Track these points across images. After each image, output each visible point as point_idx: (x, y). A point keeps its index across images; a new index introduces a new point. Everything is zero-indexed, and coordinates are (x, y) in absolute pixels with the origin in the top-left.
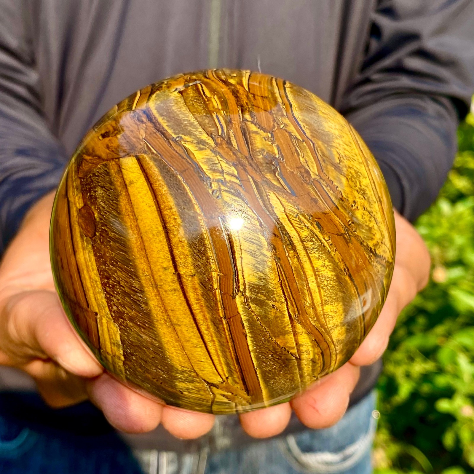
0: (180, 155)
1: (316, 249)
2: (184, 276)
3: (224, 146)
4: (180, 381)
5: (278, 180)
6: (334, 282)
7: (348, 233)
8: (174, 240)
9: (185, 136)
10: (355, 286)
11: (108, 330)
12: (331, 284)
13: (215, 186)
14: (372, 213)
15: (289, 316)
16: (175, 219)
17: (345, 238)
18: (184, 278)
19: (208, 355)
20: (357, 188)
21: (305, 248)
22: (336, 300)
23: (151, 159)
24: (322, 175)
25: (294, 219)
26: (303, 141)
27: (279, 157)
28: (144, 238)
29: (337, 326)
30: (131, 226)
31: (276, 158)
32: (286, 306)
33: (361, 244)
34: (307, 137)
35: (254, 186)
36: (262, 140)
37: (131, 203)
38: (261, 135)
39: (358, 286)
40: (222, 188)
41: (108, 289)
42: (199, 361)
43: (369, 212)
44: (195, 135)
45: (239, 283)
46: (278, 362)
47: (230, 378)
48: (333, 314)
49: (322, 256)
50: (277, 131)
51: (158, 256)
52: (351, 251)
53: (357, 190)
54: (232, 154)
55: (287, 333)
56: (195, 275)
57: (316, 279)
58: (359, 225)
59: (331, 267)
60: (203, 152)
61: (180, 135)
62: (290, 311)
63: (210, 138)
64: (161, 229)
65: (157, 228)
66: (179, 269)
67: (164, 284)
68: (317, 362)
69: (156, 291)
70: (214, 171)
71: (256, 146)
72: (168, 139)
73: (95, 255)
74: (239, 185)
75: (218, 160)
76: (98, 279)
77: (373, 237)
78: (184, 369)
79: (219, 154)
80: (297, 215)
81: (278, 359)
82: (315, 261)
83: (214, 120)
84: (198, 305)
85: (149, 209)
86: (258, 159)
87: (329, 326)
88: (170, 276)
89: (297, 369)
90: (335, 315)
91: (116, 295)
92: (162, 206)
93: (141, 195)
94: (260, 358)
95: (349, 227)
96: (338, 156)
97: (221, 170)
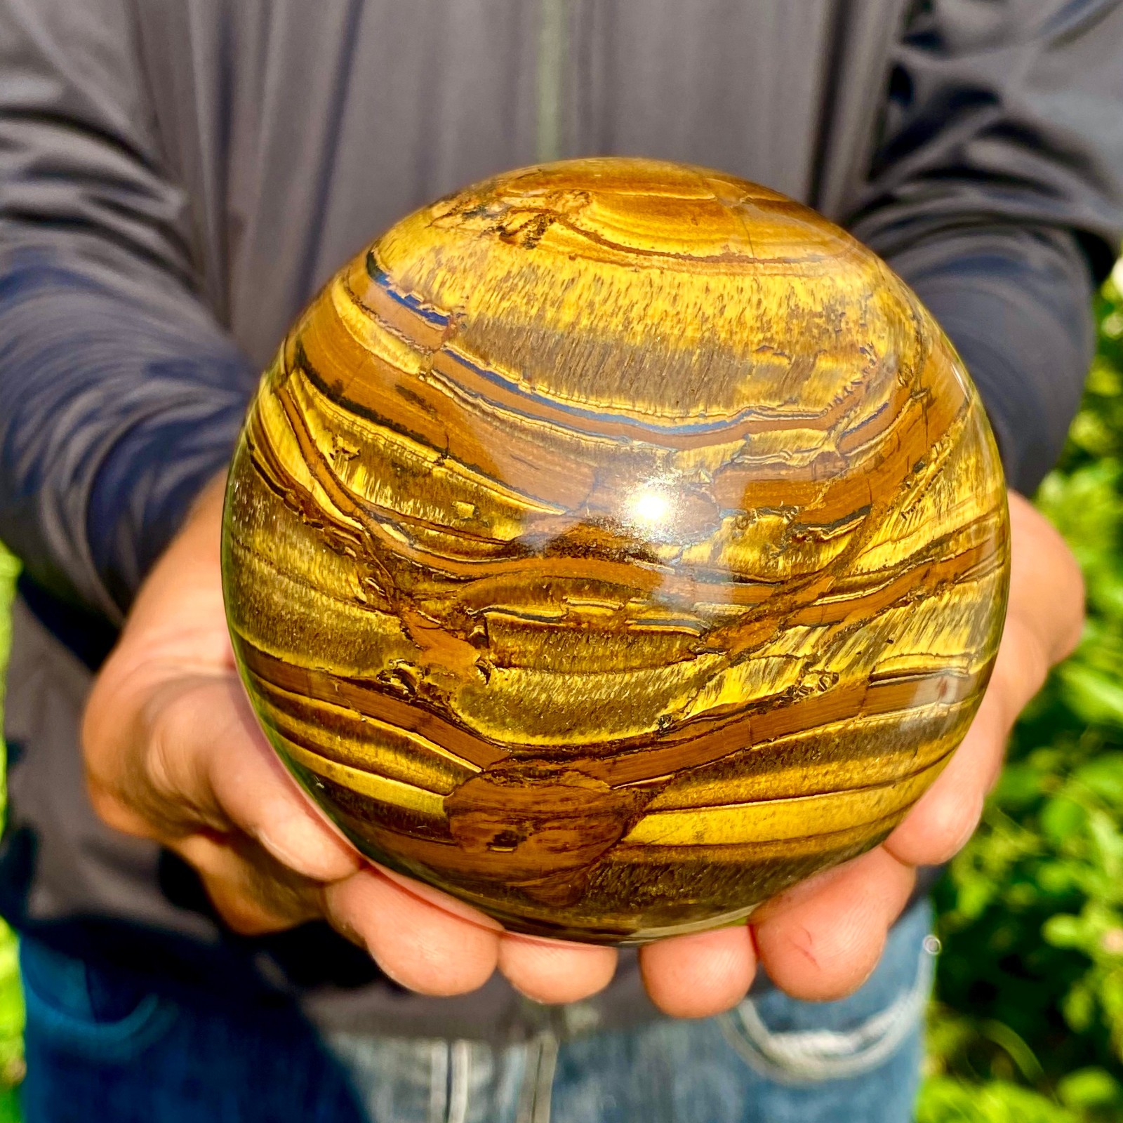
3: (733, 634)
5: (837, 538)
9: (666, 707)
13: (810, 681)
27: (788, 517)
31: (789, 526)
35: (838, 598)
40: (819, 667)
44: (677, 687)
61: (659, 715)
63: (701, 657)
70: (780, 672)
71: (754, 564)
72: (650, 744)
75: (759, 658)
83: (651, 632)
97: (784, 659)
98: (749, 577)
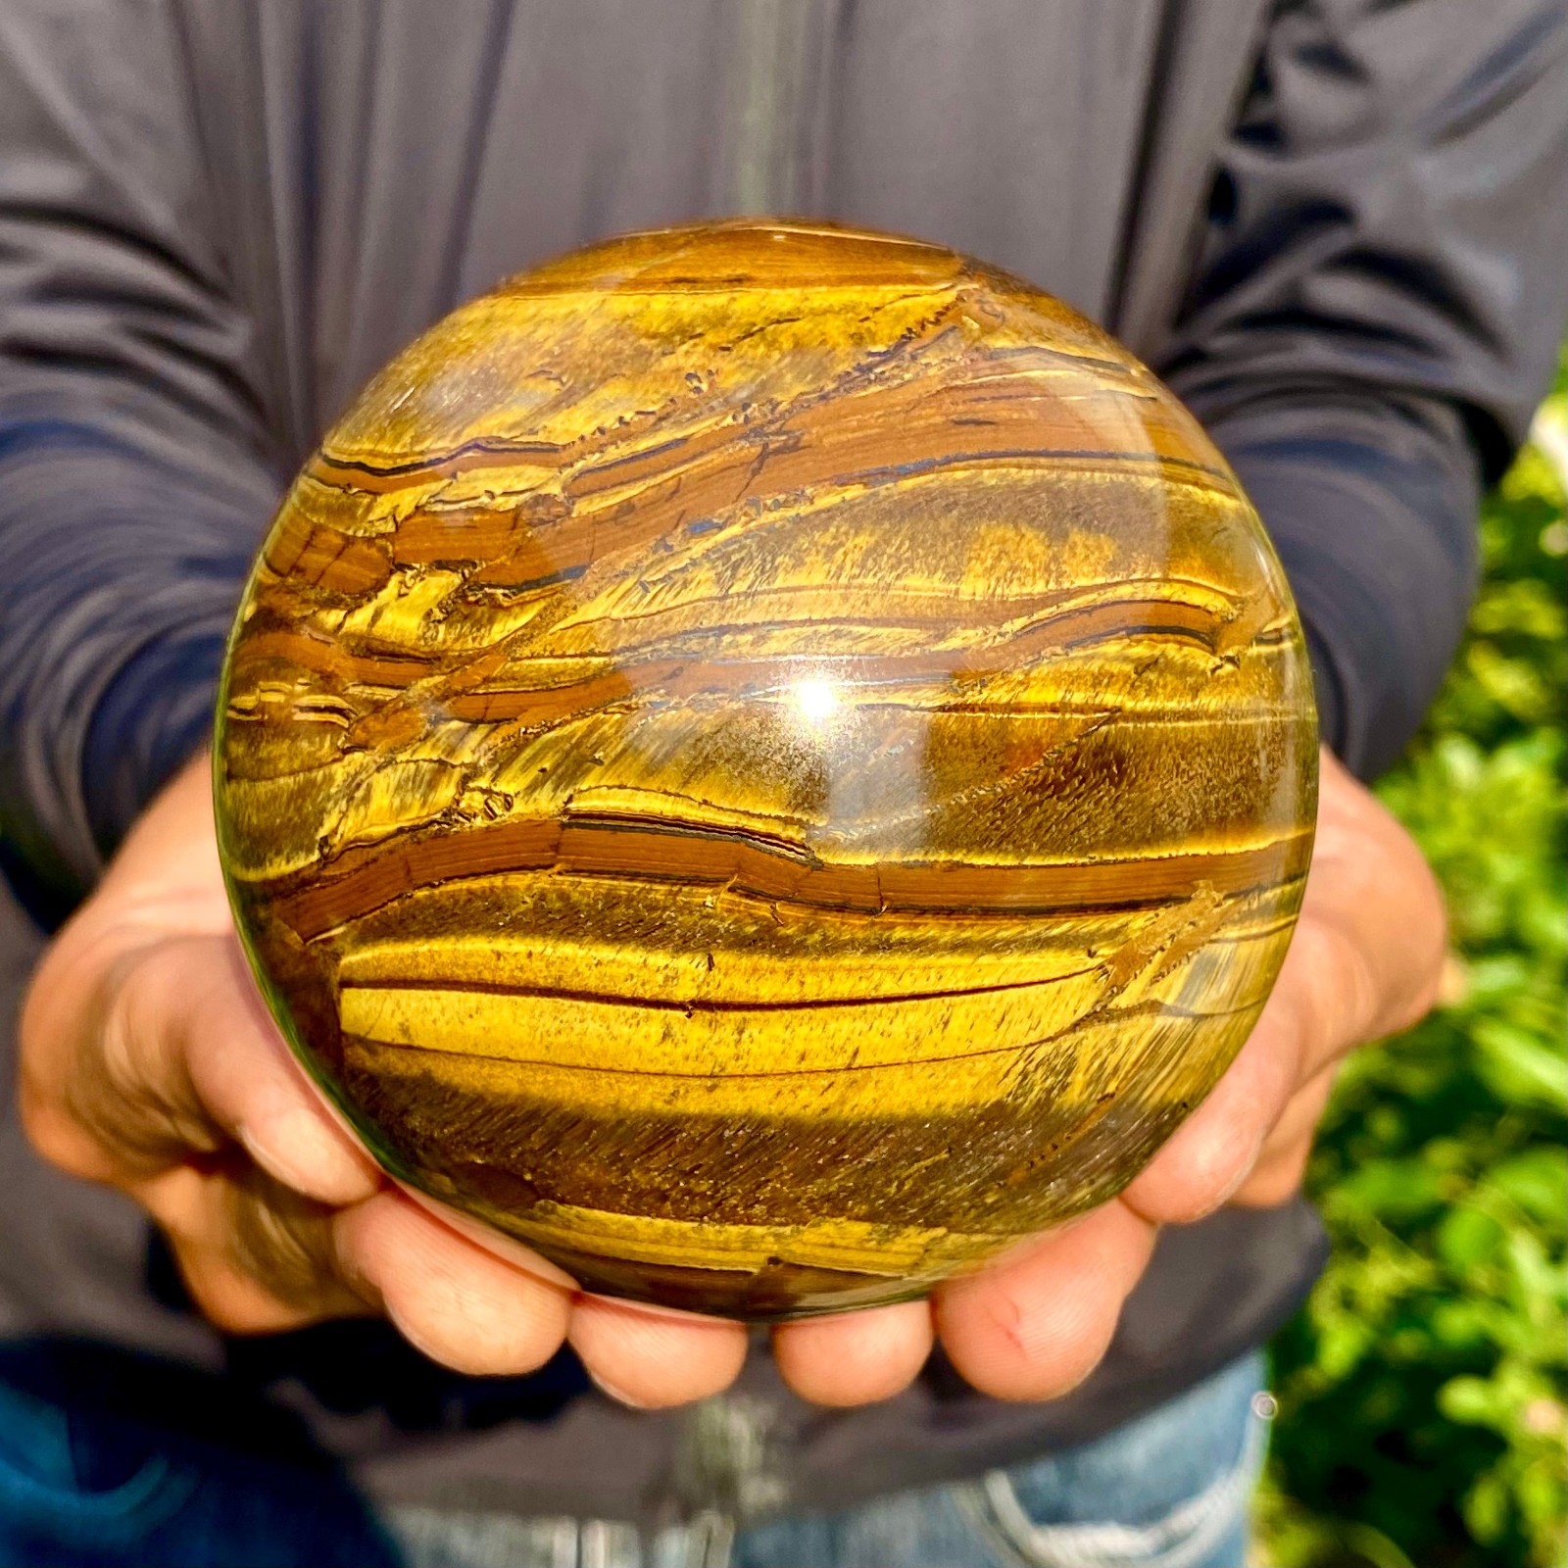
1: (769, 558)
2: (705, 989)
3: (379, 726)
4: (1058, 1095)
5: (520, 604)
6: (899, 531)
7: (767, 435)
8: (592, 982)
9: (321, 824)
10: (948, 461)
11: (832, 1246)
12: (900, 547)
13: (474, 801)
14: (753, 325)
15: (944, 711)
16: (530, 954)
17: (778, 451)
18: (708, 993)
19: (987, 994)
20: (658, 351)
22: (964, 540)
23: (355, 950)
24: (565, 456)
25: (649, 596)
26: (454, 476)
27: (463, 575)
28: (565, 1059)
29: (1055, 558)
30: (520, 1081)
31: (461, 586)
32: (908, 713)
33: (823, 397)
34: (451, 458)
36: (399, 607)
37: (458, 1054)
38: (387, 604)
39: (951, 453)
40: (483, 782)
41: (697, 1208)
42: (998, 1026)
43: (744, 338)
44: (330, 796)
45: (777, 837)
46: (1096, 785)
47: (1093, 948)
48: (1005, 563)
49: (795, 547)
50: (397, 548)
51: (623, 1042)
52: (826, 441)
53: (664, 354)
54: (406, 715)
55: (1001, 732)
56: (710, 959)
58: (763, 386)
59: (843, 530)
62: (929, 705)
63: (348, 758)
64: (546, 1002)
65: (542, 1014)
66: (681, 999)
67: (712, 1055)
68: (1157, 652)
69: (729, 1084)
70: (432, 785)
71: (411, 634)
72: (318, 879)
73: (588, 1206)
74: (494, 730)
75: (408, 762)
76: (660, 1224)
77: (828, 347)
78: (1014, 1073)
80: (642, 584)
81: (1081, 783)
82: (803, 577)
84: (807, 979)
87: (1040, 587)
88: (694, 1031)
89: (1151, 725)
90: (1013, 557)
91: (718, 1191)
92: (487, 976)
93: (441, 1019)
94: (1053, 841)
95: (750, 426)
96: (542, 377)
97: (436, 765)
98: (405, 650)
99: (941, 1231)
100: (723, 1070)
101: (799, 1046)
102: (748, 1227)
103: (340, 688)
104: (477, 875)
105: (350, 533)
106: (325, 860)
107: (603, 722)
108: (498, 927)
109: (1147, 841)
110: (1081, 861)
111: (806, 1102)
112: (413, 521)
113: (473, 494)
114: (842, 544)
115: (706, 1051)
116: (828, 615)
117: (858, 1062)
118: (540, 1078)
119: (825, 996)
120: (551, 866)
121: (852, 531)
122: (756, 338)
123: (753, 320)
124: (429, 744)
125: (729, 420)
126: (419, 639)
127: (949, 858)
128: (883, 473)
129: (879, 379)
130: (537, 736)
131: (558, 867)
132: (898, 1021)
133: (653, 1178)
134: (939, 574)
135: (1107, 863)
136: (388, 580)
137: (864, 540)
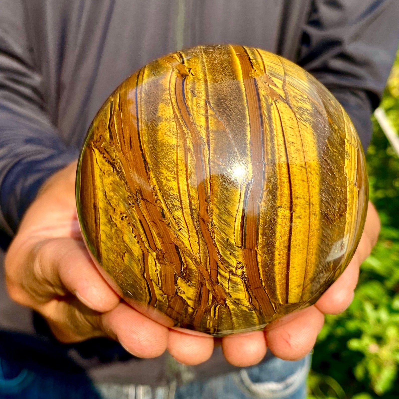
0: (256, 299)
1: (171, 197)
2: (287, 208)
3: (219, 297)
4: (309, 111)
5: (186, 262)
6: (161, 162)
7: (137, 198)
8: (286, 238)
9: (245, 311)
10: (142, 150)
11: (351, 169)
12: (166, 162)
13: (239, 272)
14: (107, 203)
15: (210, 148)
16: (279, 255)
17: (142, 195)
18: (288, 207)
19: (284, 132)
20: (115, 228)
21: (181, 201)
22: (163, 145)
23: (278, 300)
24: (145, 251)
25: (183, 228)
26: (151, 280)
27: (178, 277)
28: (306, 244)
29: (166, 120)
30: (312, 255)
31: (181, 277)
32: (211, 157)
33: (126, 183)
34: (146, 281)
36: (187, 293)
37: (305, 272)
38: (186, 296)
39: (139, 149)
40: (234, 269)
41: (343, 206)
42: (292, 128)
43: (111, 205)
44: (238, 309)
45: (245, 191)
46: (227, 106)
47: (270, 104)
48: (168, 133)
49: (167, 190)
50: (171, 294)
51: (301, 229)
52: (138, 182)
53: (116, 226)
54: (216, 291)
55: (214, 132)
56: (279, 207)
57: (177, 171)
58: (124, 200)
59: (162, 177)
60: (237, 297)
61: (249, 311)
62: (208, 152)
63: (228, 305)
64: (292, 250)
65: (295, 251)
66: (290, 214)
67: (304, 205)
68: (189, 91)
69: (311, 200)
70: (235, 283)
71: (194, 290)
72: (260, 311)
74: (220, 267)
75: (229, 289)
76: (348, 216)
77: (112, 183)
78: (304, 123)
79: (226, 294)
80: (179, 230)
81: (226, 110)
82: (175, 187)
83: (218, 315)
84: (283, 181)
85: (295, 265)
86: (196, 281)
87: (174, 123)
88: (298, 210)
89: (209, 92)
90: (166, 131)
91: (339, 201)
92: (285, 266)
93: (296, 277)
94: (242, 116)
95: (135, 203)
96: (124, 258)
97: (229, 282)
98: (199, 292)
99: (346, 140)
100: (307, 202)
101: (300, 182)
102: (348, 193)
103: (209, 308)
104: (259, 270)
105: (167, 306)
106: (255, 309)
107: (217, 239)
108: (272, 264)
109: (240, 91)
110: (247, 109)
111: (315, 179)
112: (164, 291)
113: (156, 275)
114: (166, 177)
115: (303, 207)
116: (185, 180)
117: (304, 166)
118: (311, 250)
119: (287, 176)
120: (256, 250)
121: (162, 175)
122: (110, 202)
123: (106, 203)
124: (224, 284)
125: (134, 208)
126: (195, 288)
127: (249, 144)
128: (145, 167)
129: (121, 169)
130: (221, 256)
131: (256, 249)
132: (293, 156)
133: (336, 219)
134: (172, 150)
135: (247, 102)
136: (180, 296)
137: (164, 171)
